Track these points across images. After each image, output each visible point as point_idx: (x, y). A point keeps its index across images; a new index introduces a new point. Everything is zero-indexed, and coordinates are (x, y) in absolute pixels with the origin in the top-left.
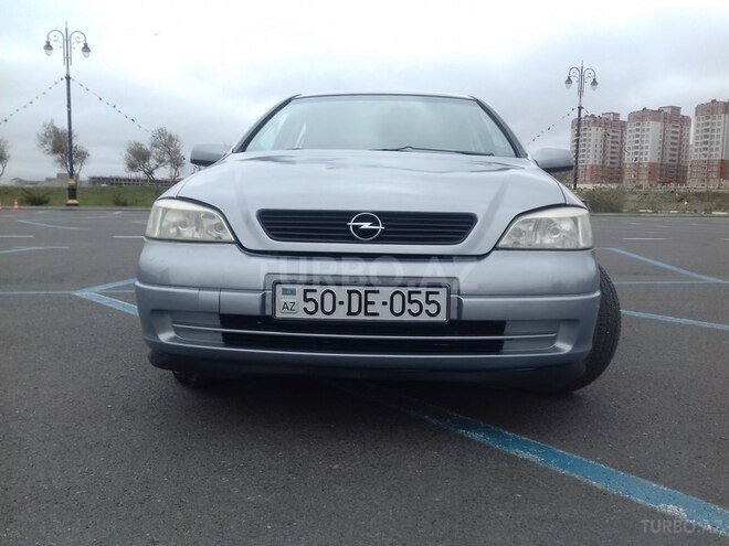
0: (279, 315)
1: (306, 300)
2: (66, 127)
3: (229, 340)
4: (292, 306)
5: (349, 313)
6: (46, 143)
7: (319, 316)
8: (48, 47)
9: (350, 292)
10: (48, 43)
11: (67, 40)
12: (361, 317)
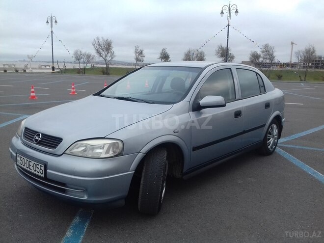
2: (226, 46)
4: (19, 161)
5: (27, 167)
6: (219, 53)
7: (22, 166)
8: (222, 13)
9: (27, 160)
10: (222, 11)
11: (230, 9)
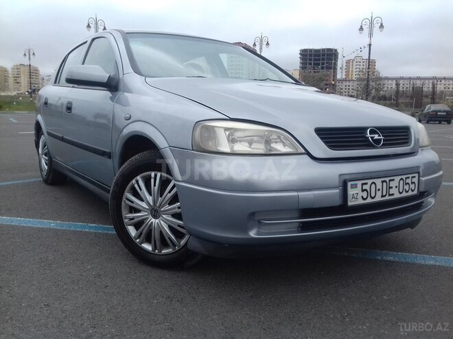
0: (350, 204)
1: (363, 191)
3: (304, 227)
4: (356, 196)
5: (383, 196)
7: (369, 200)
9: (383, 182)
12: (387, 198)
